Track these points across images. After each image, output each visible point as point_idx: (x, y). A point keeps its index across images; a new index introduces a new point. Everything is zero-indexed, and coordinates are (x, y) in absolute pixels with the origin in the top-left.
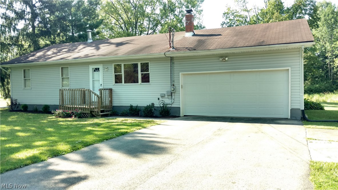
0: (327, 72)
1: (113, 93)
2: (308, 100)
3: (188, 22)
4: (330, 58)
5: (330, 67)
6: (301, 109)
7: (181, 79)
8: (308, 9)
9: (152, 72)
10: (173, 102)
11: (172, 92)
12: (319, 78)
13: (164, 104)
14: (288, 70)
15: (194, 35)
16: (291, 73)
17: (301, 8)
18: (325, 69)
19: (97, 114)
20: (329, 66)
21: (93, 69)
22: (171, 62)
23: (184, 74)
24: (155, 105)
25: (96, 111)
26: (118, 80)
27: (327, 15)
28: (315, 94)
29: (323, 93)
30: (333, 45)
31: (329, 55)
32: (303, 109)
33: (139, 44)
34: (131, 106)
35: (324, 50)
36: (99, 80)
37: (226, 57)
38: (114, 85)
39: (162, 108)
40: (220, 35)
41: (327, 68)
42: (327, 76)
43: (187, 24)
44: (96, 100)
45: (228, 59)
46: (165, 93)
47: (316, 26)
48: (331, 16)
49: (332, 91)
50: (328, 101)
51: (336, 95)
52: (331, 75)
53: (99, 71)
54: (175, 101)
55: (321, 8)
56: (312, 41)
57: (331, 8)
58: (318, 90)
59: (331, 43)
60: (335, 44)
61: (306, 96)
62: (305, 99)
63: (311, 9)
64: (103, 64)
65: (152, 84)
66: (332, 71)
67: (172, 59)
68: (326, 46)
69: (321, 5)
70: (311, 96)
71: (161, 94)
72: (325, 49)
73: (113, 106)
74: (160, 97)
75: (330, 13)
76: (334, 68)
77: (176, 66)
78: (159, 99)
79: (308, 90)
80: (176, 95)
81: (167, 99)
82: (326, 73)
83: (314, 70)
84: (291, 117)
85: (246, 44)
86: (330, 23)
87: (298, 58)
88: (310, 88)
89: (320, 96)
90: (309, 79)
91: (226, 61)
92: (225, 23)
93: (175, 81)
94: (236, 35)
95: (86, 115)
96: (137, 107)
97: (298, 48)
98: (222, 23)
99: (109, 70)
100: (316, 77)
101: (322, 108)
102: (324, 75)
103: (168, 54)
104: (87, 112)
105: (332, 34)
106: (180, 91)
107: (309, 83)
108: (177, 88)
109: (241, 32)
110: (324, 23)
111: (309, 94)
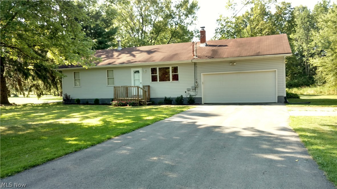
0: (305, 68)
1: (151, 88)
2: (288, 92)
3: (202, 36)
4: (306, 56)
5: (307, 65)
6: (284, 96)
7: (203, 78)
8: (287, 17)
9: (180, 73)
10: (197, 94)
11: (196, 87)
12: (297, 74)
13: (190, 96)
14: (276, 71)
15: (207, 45)
16: (278, 73)
17: (281, 16)
18: (303, 66)
19: (144, 103)
20: (306, 63)
21: (134, 71)
22: (195, 66)
23: (204, 75)
24: (184, 97)
25: (144, 101)
26: (154, 79)
27: (303, 19)
28: (294, 88)
29: (301, 87)
30: (309, 45)
31: (305, 53)
32: (285, 96)
33: (166, 52)
34: (166, 98)
35: (302, 50)
36: (139, 80)
37: (234, 62)
38: (151, 83)
39: (189, 98)
40: (226, 46)
41: (304, 65)
42: (304, 72)
43: (202, 37)
44: (136, 94)
45: (236, 64)
46: (190, 88)
47: (294, 31)
48: (306, 20)
49: (308, 85)
50: (305, 94)
51: (311, 89)
52: (307, 72)
53: (139, 73)
54: (198, 93)
55: (298, 11)
56: (290, 53)
57: (307, 12)
58: (296, 85)
59: (307, 43)
60: (310, 44)
61: (287, 89)
62: (286, 91)
63: (289, 17)
64: (142, 67)
65: (180, 81)
66: (308, 68)
67: (195, 64)
68: (303, 46)
69: (298, 9)
70: (291, 90)
71: (187, 88)
72: (302, 48)
73: (151, 98)
74: (186, 91)
75: (306, 17)
76: (310, 65)
77: (199, 69)
78: (186, 92)
79: (288, 85)
80: (198, 89)
81: (192, 92)
82: (303, 70)
83: (293, 68)
84: (278, 101)
85: (248, 54)
86: (306, 25)
87: (282, 63)
88: (290, 83)
89: (299, 89)
90: (289, 75)
91: (234, 65)
92: (218, 28)
93: (198, 79)
94: (239, 47)
95: (135, 105)
96: (170, 98)
97: (281, 57)
98: (216, 29)
99: (147, 72)
100: (295, 74)
101: (298, 98)
102: (302, 71)
103: (194, 61)
104: (137, 102)
105: (308, 35)
106: (201, 86)
107: (289, 79)
108: (200, 84)
109: (241, 44)
110: (301, 25)
111: (289, 88)
